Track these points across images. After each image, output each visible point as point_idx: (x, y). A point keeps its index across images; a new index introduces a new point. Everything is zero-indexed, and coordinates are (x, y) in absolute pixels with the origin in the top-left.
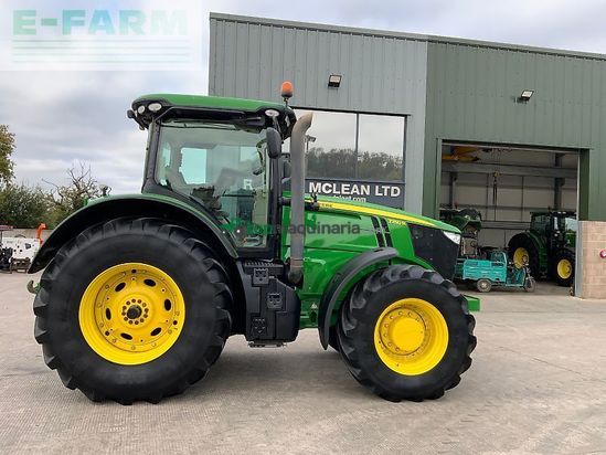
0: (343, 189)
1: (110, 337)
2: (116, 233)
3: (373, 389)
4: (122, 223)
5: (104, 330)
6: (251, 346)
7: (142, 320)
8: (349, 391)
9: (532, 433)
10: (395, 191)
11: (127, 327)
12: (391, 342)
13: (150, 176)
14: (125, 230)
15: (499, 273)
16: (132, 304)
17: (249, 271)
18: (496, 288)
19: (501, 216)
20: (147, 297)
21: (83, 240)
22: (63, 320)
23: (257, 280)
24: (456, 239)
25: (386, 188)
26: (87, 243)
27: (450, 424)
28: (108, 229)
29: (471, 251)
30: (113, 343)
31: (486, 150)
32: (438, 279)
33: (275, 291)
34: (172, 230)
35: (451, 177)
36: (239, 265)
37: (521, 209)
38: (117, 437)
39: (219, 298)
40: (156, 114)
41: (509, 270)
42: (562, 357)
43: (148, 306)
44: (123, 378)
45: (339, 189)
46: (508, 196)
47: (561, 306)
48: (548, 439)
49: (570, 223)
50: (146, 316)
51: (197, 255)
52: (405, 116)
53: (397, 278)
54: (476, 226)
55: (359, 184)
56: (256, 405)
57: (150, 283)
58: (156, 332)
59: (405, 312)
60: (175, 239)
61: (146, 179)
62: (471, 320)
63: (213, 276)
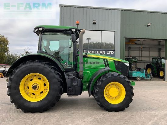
0: (98, 52)
1: (29, 94)
2: (29, 65)
3: (104, 108)
4: (31, 62)
5: (27, 92)
6: (68, 96)
7: (37, 89)
8: (97, 109)
9: (150, 121)
10: (112, 53)
11: (33, 91)
12: (109, 95)
13: (39, 48)
14: (32, 64)
15: (143, 75)
16: (34, 85)
17: (67, 75)
18: (142, 79)
19: (143, 59)
20: (39, 82)
21: (20, 67)
22: (15, 89)
23: (70, 77)
24: (128, 65)
25: (110, 52)
26: (22, 68)
27: (126, 118)
28: (27, 64)
29: (135, 69)
30: (29, 96)
31: (139, 41)
32: (122, 76)
33: (75, 80)
34: (45, 63)
35: (129, 49)
36: (65, 73)
37: (149, 57)
38: (29, 123)
39: (59, 83)
40: (41, 31)
41: (145, 74)
42: (160, 98)
43: (39, 85)
44: (32, 106)
45: (96, 52)
46: (145, 53)
47: (161, 84)
48: (155, 122)
49: (163, 61)
50: (38, 88)
51: (53, 71)
52: (115, 31)
53: (110, 76)
54: (136, 62)
55: (102, 51)
56: (70, 113)
57: (40, 79)
58: (42, 92)
59: (113, 86)
60: (46, 66)
61: (38, 49)
62: (132, 88)
63: (57, 76)
